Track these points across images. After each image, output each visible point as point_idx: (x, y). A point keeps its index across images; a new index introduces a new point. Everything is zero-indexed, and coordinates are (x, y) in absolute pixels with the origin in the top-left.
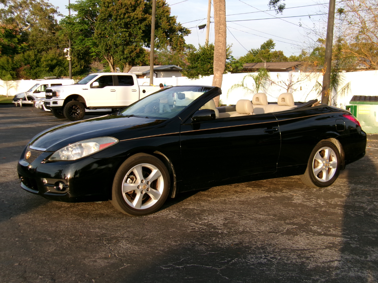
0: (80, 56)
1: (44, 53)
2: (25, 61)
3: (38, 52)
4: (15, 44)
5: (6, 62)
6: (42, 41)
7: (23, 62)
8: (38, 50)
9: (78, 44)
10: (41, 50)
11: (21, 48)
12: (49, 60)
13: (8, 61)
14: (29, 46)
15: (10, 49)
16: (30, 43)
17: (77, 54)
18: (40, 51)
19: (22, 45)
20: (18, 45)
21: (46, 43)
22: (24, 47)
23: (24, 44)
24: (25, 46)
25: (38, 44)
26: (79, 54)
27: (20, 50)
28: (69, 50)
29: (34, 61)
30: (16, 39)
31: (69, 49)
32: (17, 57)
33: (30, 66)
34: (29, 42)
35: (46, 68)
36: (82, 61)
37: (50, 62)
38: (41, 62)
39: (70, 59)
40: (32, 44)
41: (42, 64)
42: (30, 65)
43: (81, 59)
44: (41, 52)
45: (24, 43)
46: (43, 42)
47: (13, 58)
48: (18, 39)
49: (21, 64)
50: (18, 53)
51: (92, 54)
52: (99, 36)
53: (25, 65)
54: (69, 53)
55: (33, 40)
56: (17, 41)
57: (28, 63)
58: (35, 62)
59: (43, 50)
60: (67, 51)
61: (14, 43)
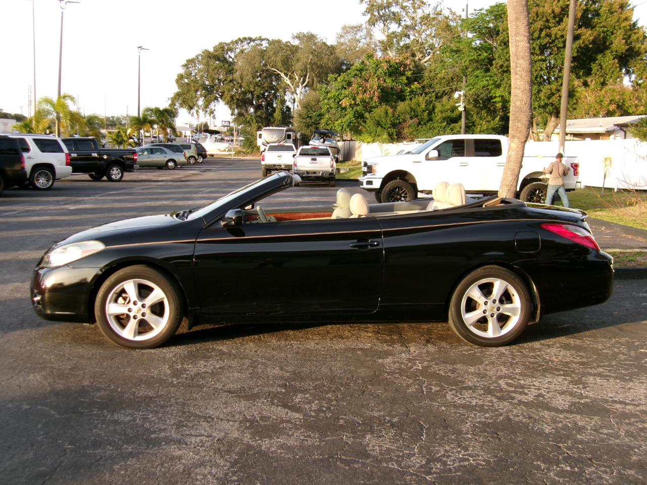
0: (480, 103)
1: (445, 98)
2: (411, 112)
3: (437, 97)
4: (402, 86)
5: (383, 115)
6: (444, 78)
7: (408, 113)
8: (437, 94)
9: (471, 84)
10: (442, 94)
11: (409, 91)
12: (449, 109)
13: (387, 113)
14: (423, 87)
15: (393, 94)
16: (425, 83)
17: (474, 101)
18: (439, 95)
19: (412, 86)
20: (406, 88)
21: (449, 83)
22: (415, 90)
23: (415, 86)
24: (416, 88)
25: (437, 83)
26: (476, 101)
27: (409, 95)
28: (462, 95)
29: (424, 111)
30: (404, 78)
31: (462, 93)
32: (402, 106)
33: (418, 121)
34: (424, 81)
35: (442, 122)
36: (483, 112)
37: (449, 114)
38: (434, 113)
39: (463, 109)
40: (427, 84)
41: (436, 116)
42: (419, 119)
43: (482, 109)
44: (441, 97)
45: (416, 83)
46: (445, 80)
47: (395, 108)
48: (408, 78)
49: (406, 118)
50: (403, 100)
51: (494, 100)
52: (500, 71)
53: (411, 118)
54: (462, 98)
55: (430, 79)
56: (406, 81)
57: (415, 115)
58: (426, 114)
59: (444, 94)
60: (460, 95)
61: (401, 84)
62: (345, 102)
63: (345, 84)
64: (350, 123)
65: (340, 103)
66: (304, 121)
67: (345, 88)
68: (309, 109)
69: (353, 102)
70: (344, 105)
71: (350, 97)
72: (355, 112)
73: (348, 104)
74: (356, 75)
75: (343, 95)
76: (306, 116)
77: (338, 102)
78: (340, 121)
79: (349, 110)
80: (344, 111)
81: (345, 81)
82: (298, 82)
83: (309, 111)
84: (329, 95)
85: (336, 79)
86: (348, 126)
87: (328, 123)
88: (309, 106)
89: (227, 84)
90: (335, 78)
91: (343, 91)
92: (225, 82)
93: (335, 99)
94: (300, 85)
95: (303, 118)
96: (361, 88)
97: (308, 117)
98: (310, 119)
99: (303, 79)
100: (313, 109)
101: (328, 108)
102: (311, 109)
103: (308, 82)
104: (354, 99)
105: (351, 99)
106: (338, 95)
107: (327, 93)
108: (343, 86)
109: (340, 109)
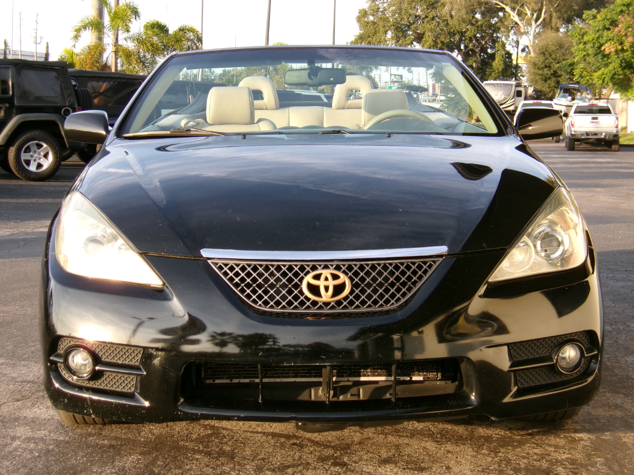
62: (609, 48)
63: (607, 23)
64: (615, 74)
65: (603, 48)
66: (540, 72)
67: (609, 29)
68: (547, 56)
69: (620, 47)
70: (607, 52)
71: (615, 40)
72: (621, 62)
73: (612, 50)
74: (622, 11)
75: (605, 38)
76: (543, 66)
77: (599, 47)
78: (600, 73)
79: (614, 57)
80: (605, 59)
81: (608, 20)
82: (530, 19)
83: (547, 59)
84: (586, 38)
85: (595, 17)
86: (612, 78)
87: (583, 75)
88: (546, 51)
89: (428, 22)
90: (593, 16)
91: (606, 33)
92: (426, 20)
93: (594, 43)
94: (533, 23)
95: (538, 68)
96: (630, 29)
97: (546, 67)
98: (549, 70)
99: (537, 15)
100: (553, 56)
101: (584, 56)
102: (550, 55)
103: (544, 19)
104: (621, 44)
105: (617, 44)
106: (598, 38)
107: (583, 35)
108: (605, 26)
109: (600, 56)
